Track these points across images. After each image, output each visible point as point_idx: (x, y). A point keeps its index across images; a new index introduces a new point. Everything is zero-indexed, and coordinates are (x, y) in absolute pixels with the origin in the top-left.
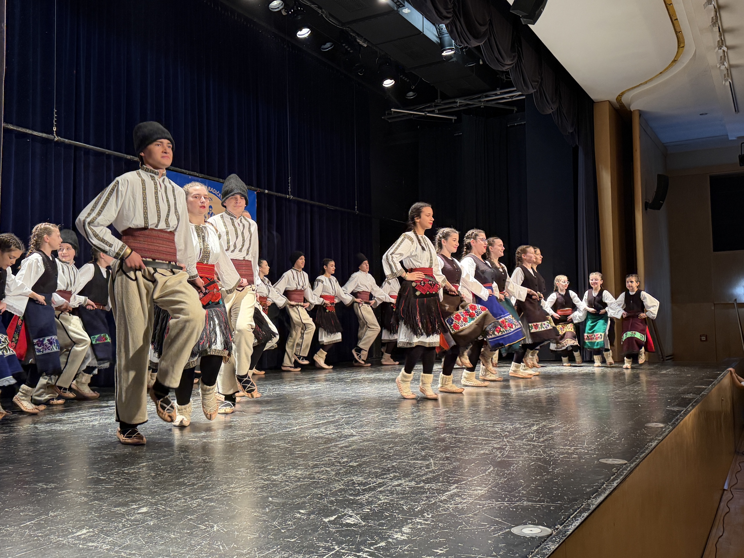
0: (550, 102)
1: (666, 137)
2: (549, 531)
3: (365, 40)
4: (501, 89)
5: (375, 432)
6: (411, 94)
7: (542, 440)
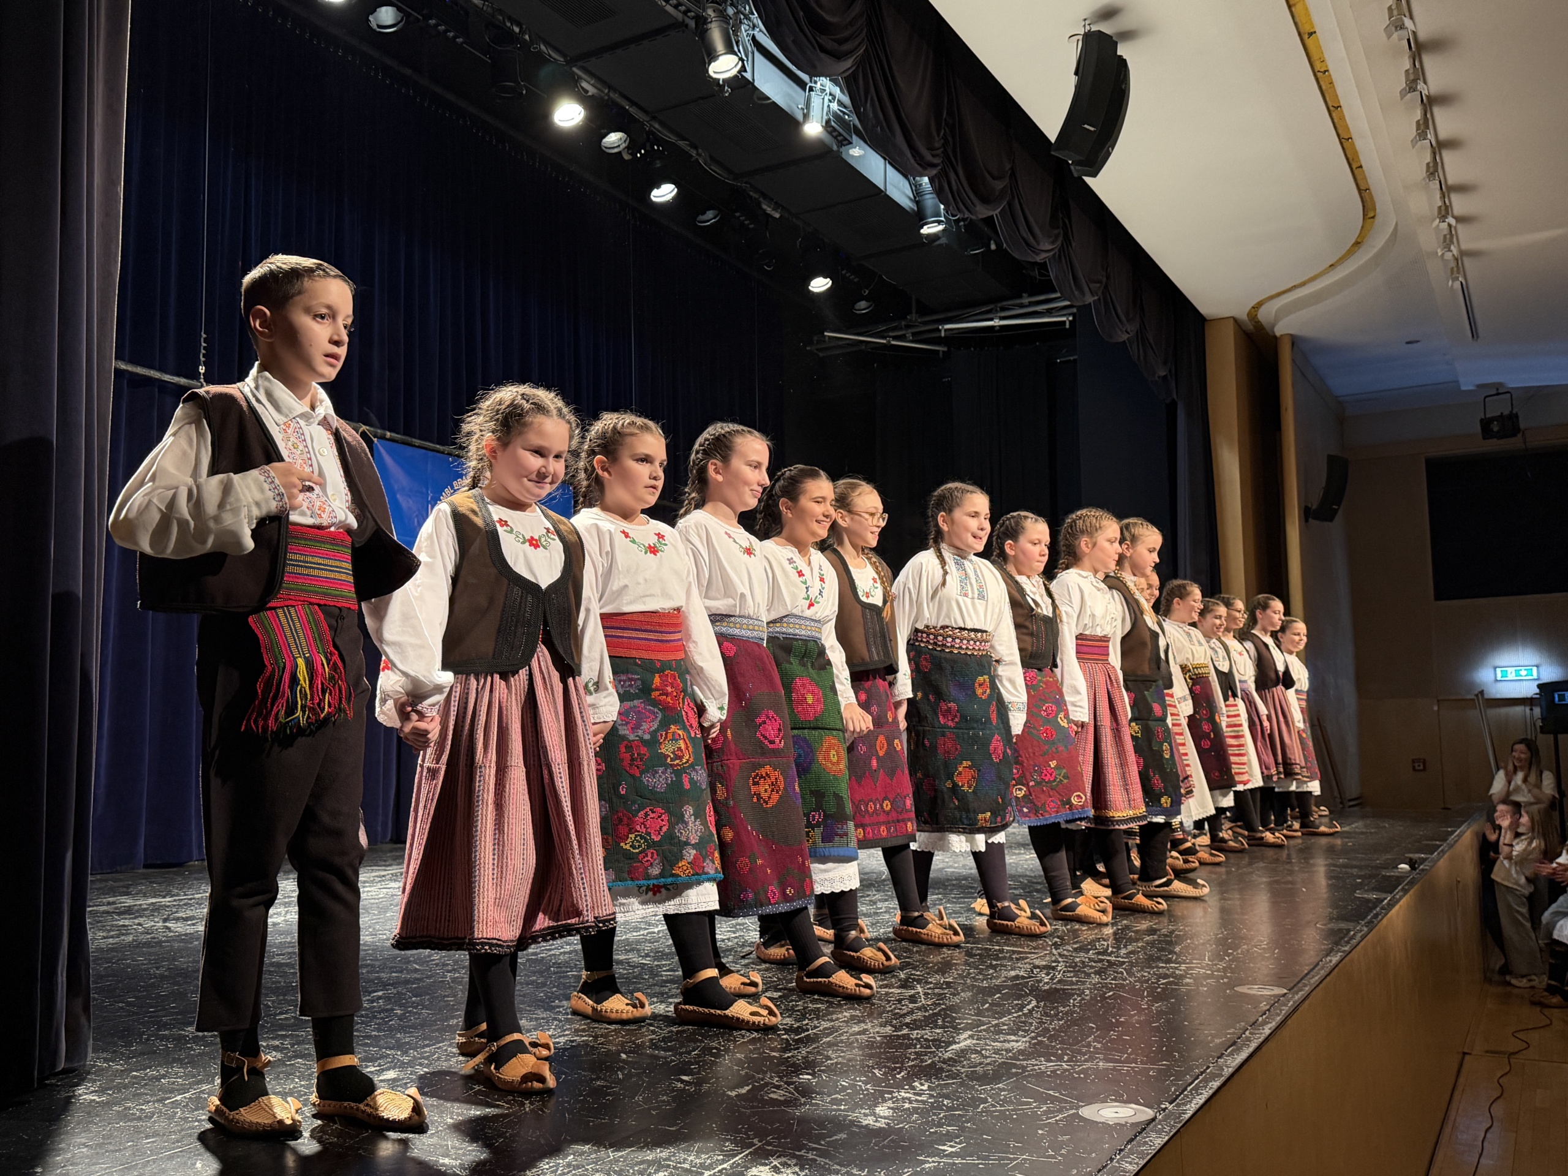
0: (1124, 319)
1: (1343, 385)
2: (1149, 1113)
3: (777, 206)
4: (1030, 295)
6: (863, 304)
7: (1123, 951)
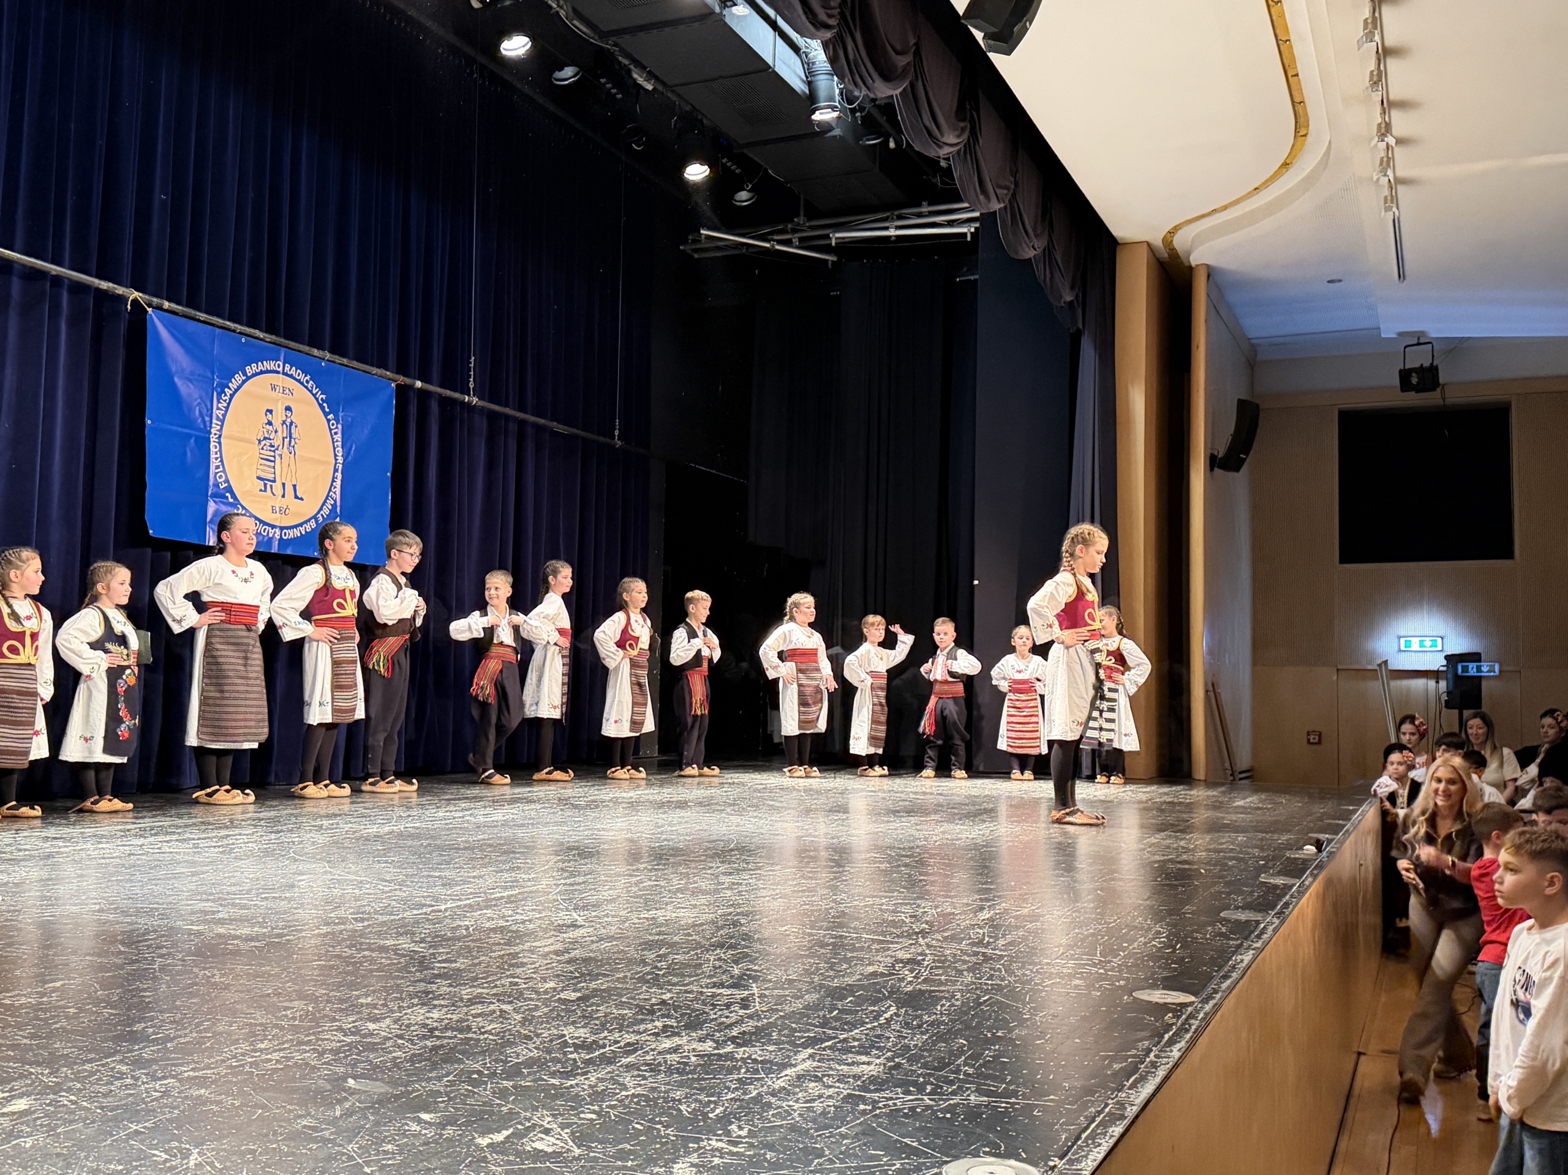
0: (1031, 234)
1: (1257, 326)
3: (651, 76)
4: (929, 203)
5: (627, 919)
6: (744, 195)
7: (1001, 942)
